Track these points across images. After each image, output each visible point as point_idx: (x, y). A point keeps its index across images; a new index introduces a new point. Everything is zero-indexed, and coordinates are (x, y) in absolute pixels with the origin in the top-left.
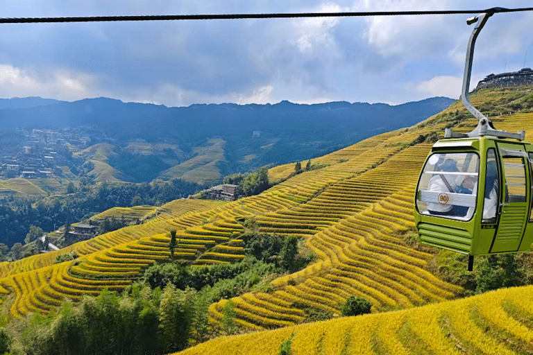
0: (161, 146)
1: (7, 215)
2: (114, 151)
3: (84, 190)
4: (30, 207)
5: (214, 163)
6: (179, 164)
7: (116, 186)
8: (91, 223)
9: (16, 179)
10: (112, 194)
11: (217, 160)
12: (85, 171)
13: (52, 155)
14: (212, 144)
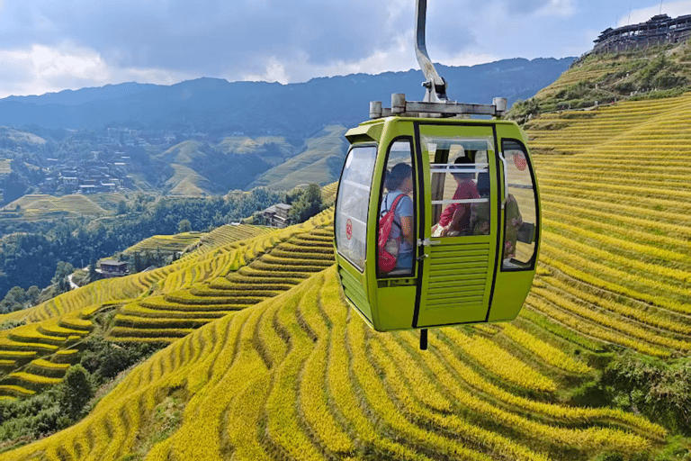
0: (263, 140)
1: (40, 246)
2: (202, 150)
3: (139, 209)
4: (69, 235)
5: (323, 160)
6: (285, 161)
7: (177, 203)
8: (122, 258)
9: (73, 195)
10: (172, 214)
11: (329, 156)
12: (163, 180)
13: (124, 161)
14: (329, 133)
